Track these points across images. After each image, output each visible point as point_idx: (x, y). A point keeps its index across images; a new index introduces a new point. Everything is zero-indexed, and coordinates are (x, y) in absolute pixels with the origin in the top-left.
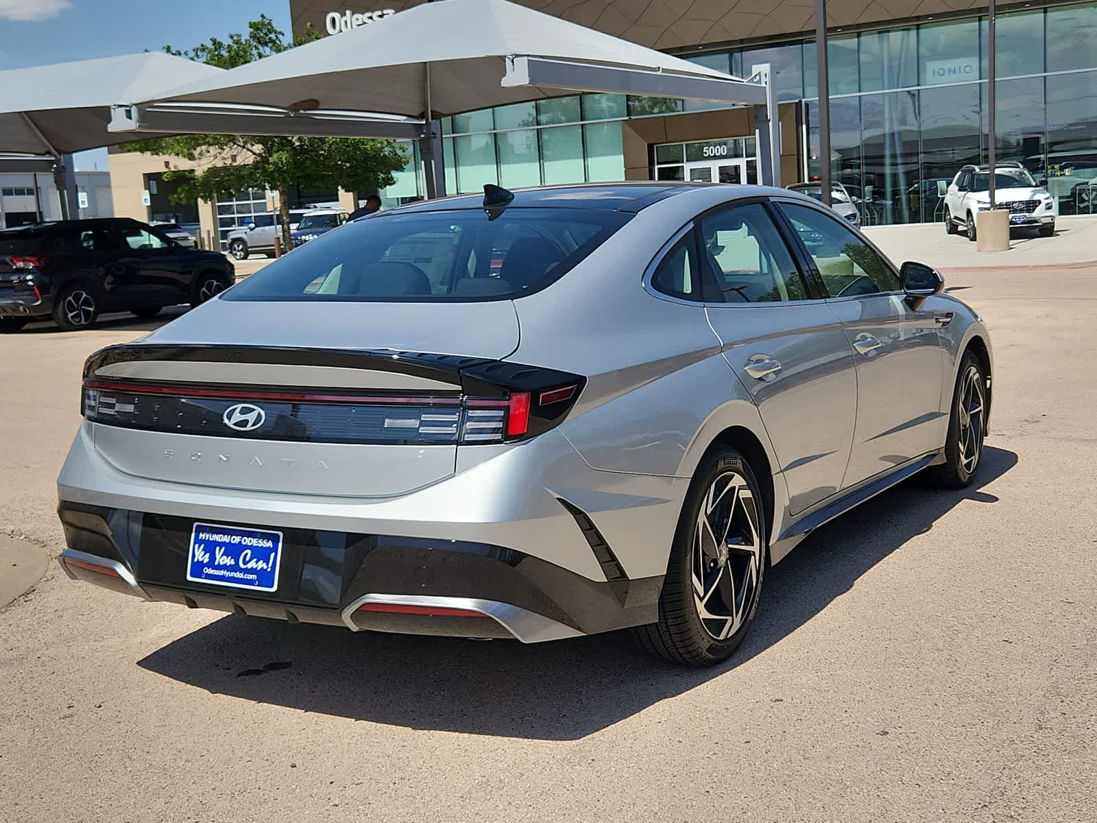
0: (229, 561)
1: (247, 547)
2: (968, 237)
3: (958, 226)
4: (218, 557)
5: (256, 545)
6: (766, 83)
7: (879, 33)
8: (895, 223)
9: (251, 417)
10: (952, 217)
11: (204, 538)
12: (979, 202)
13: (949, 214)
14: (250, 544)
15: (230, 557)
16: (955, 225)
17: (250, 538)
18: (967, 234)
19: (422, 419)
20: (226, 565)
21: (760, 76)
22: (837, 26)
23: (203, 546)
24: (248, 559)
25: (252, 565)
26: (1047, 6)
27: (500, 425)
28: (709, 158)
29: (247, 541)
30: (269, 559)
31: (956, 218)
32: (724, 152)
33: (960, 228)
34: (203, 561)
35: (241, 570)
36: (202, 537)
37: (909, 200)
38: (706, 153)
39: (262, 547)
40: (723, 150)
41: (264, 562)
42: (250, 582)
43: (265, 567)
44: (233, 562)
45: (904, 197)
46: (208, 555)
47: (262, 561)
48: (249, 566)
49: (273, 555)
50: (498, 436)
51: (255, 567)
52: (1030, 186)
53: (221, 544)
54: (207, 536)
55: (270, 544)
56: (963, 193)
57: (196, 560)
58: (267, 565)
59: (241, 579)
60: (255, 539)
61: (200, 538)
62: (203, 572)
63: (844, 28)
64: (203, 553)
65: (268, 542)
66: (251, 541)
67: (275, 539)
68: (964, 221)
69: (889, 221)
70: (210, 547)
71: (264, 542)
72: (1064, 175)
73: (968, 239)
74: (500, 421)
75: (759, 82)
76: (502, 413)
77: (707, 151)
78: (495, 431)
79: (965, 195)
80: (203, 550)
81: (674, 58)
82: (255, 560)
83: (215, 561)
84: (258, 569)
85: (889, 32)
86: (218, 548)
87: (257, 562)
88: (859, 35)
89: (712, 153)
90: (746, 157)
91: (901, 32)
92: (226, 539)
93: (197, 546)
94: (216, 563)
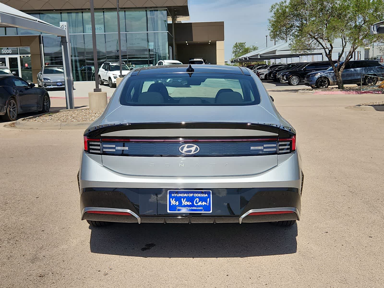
0: (189, 203)
1: (197, 197)
2: (109, 86)
3: (104, 82)
4: (183, 202)
5: (200, 196)
6: (65, 29)
7: (68, 13)
8: (83, 81)
9: (193, 149)
10: (102, 79)
11: (174, 196)
12: (113, 74)
13: (101, 78)
14: (198, 196)
15: (189, 202)
16: (102, 82)
17: (197, 194)
18: (109, 85)
19: (264, 146)
20: (188, 205)
21: (63, 26)
22: (54, 9)
23: (174, 199)
24: (198, 201)
25: (200, 203)
26: (125, 10)
27: (289, 147)
28: (4, 54)
29: (196, 195)
30: (207, 201)
31: (103, 80)
32: (10, 52)
33: (105, 83)
34: (176, 204)
35: (195, 206)
36: (173, 196)
37: (82, 73)
38: (3, 52)
39: (203, 196)
40: (10, 51)
41: (205, 202)
42: (201, 210)
43: (206, 204)
44: (191, 204)
45: (79, 72)
46: (177, 202)
47: (204, 202)
48: (199, 204)
49: (208, 199)
50: (289, 151)
51: (201, 204)
52: (128, 70)
53: (184, 198)
54: (176, 195)
55: (206, 195)
56: (107, 71)
57: (172, 204)
58: (207, 203)
59: (196, 209)
60: (200, 194)
61: (172, 196)
62: (177, 209)
63: (56, 10)
64: (175, 201)
65: (205, 195)
66: (198, 195)
67: (209, 194)
68: (107, 81)
69: (81, 80)
70: (178, 199)
71: (204, 195)
72: (133, 67)
73: (109, 87)
74: (288, 146)
75: (63, 28)
76: (289, 143)
77: (3, 51)
78: (288, 149)
79: (107, 72)
80: (175, 200)
81: (26, 14)
82: (201, 202)
83: (182, 204)
84: (203, 205)
85: (71, 13)
86: (182, 199)
87: (202, 203)
88: (61, 13)
89: (5, 52)
90: (20, 54)
91: (75, 14)
92: (185, 195)
93: (171, 199)
94: (183, 205)
